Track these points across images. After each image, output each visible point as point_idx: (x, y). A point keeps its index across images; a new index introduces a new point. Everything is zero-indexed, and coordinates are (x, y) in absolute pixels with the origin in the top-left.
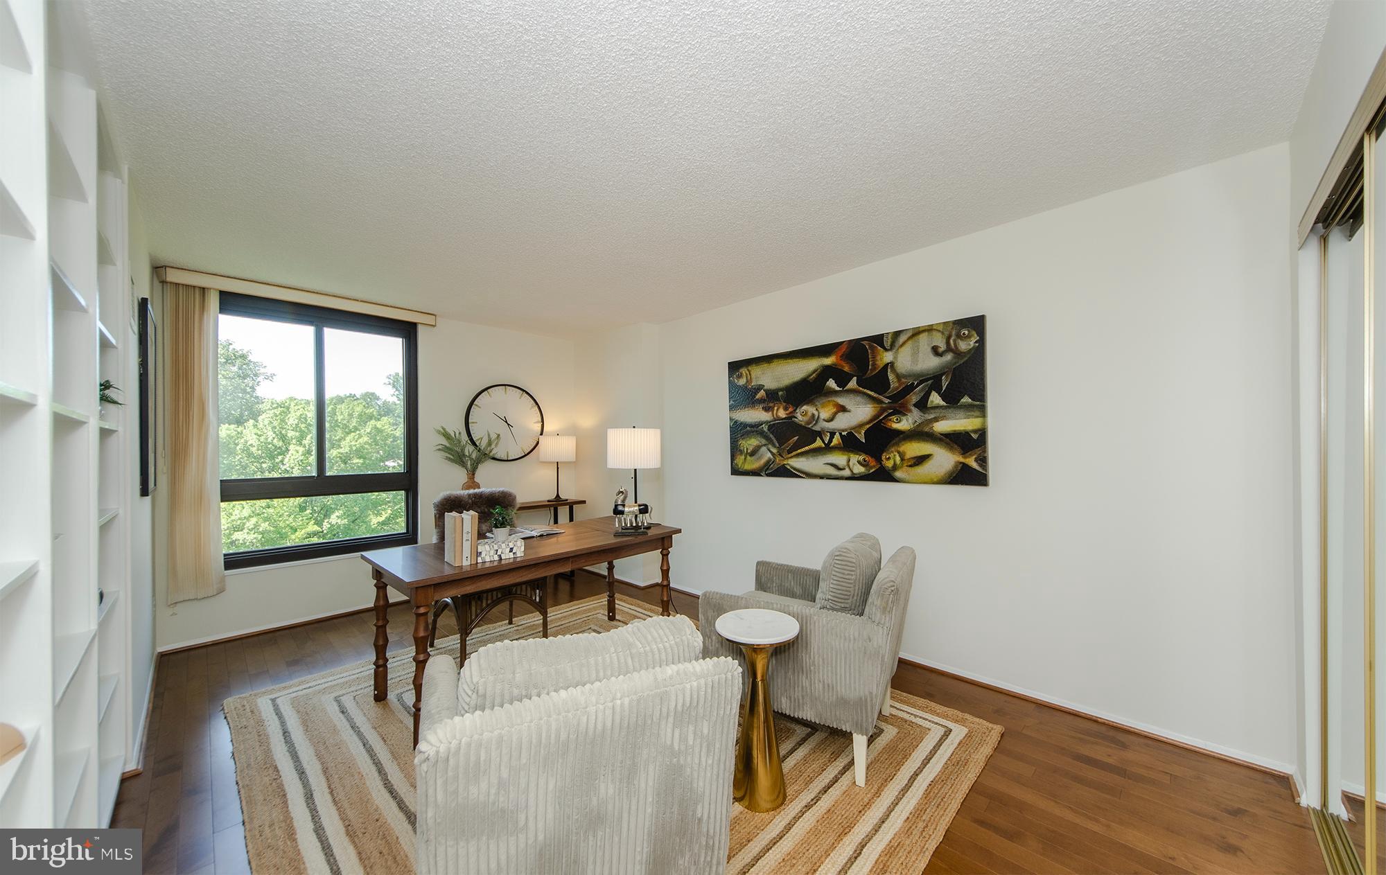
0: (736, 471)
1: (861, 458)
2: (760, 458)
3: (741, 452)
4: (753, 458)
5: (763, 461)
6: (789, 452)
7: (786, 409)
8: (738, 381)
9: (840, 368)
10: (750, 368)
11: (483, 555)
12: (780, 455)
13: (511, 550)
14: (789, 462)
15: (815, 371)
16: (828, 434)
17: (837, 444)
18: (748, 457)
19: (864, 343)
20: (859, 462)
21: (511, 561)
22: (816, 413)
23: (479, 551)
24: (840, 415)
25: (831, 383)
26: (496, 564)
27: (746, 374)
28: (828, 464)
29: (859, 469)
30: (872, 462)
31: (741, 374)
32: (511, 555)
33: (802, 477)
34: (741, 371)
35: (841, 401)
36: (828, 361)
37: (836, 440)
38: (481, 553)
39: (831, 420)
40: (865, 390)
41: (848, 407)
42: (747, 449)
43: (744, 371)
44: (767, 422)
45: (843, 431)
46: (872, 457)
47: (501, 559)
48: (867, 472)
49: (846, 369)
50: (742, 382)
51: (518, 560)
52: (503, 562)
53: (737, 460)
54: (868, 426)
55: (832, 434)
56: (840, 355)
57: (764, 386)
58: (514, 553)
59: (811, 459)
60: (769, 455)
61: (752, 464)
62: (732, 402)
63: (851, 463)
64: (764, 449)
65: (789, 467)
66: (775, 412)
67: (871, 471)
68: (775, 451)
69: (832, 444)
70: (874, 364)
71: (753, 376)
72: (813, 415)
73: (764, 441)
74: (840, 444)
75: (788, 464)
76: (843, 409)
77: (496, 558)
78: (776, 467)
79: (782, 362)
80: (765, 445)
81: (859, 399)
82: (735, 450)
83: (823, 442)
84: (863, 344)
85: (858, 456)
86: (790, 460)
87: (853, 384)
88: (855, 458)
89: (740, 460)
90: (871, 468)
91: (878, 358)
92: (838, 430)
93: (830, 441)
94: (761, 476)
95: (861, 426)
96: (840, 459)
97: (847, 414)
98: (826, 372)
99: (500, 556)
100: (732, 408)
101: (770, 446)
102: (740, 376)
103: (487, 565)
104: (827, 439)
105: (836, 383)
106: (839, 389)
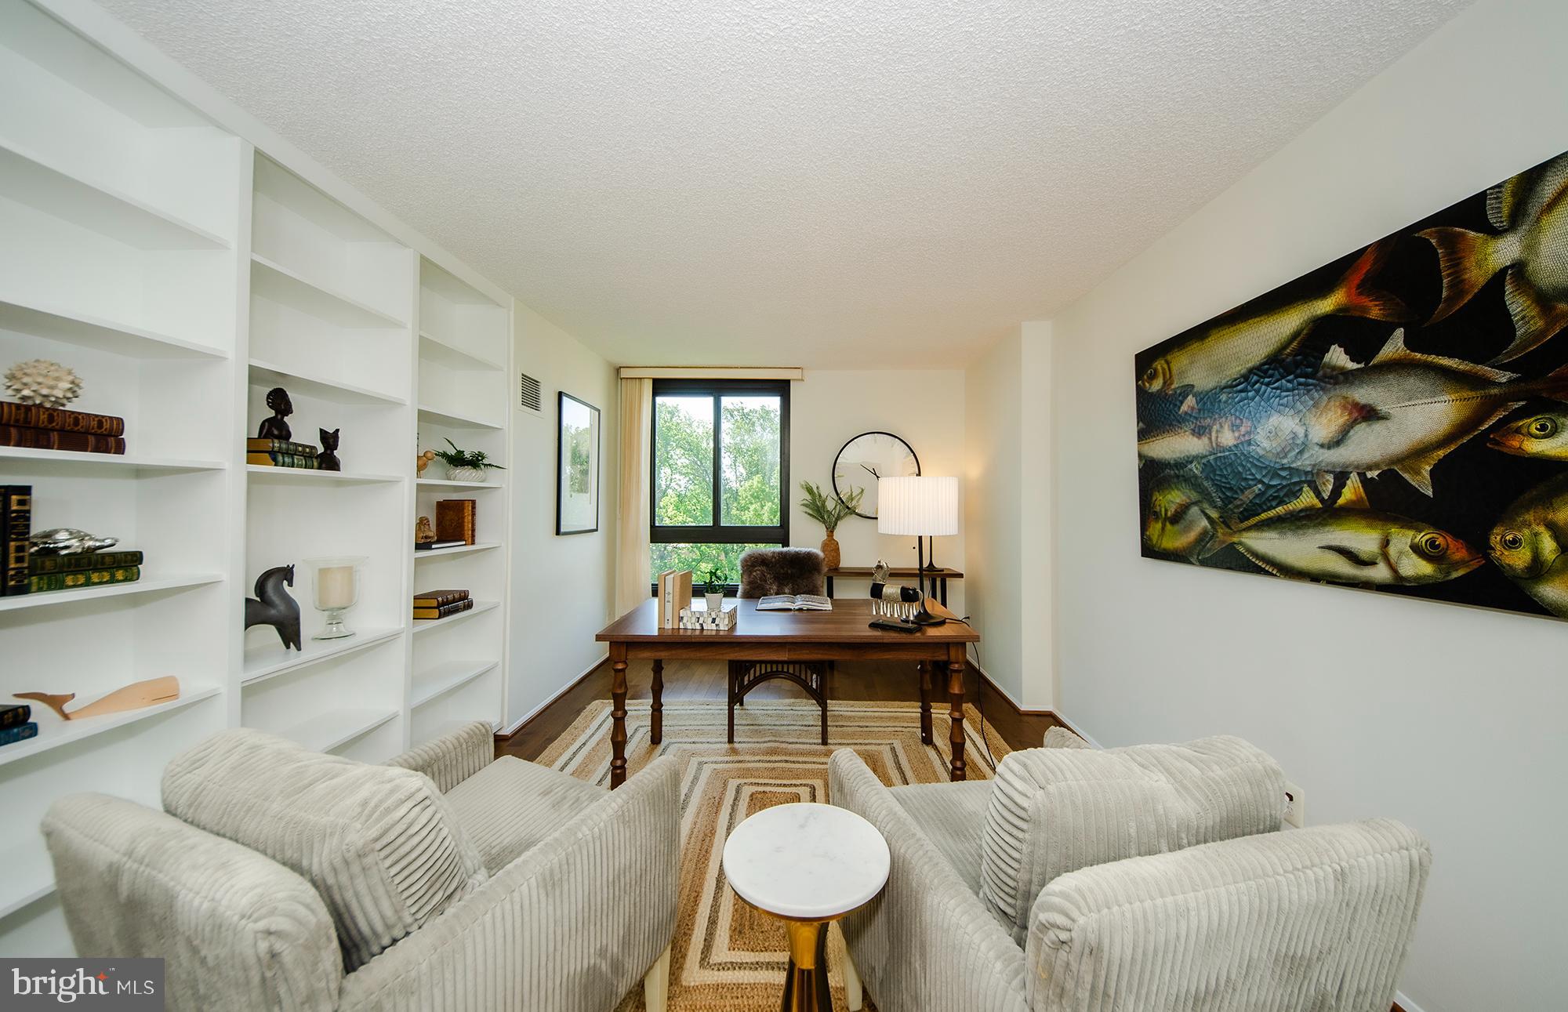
0: (1149, 550)
1: (1422, 538)
2: (1187, 529)
3: (1157, 515)
4: (1177, 527)
5: (1192, 535)
6: (1244, 517)
7: (1234, 427)
8: (1150, 385)
9: (1357, 314)
10: (1169, 357)
11: (685, 620)
12: (1224, 522)
13: (714, 621)
14: (1243, 540)
15: (1295, 336)
16: (1330, 478)
17: (1352, 502)
18: (1168, 526)
19: (1421, 234)
20: (1416, 549)
21: (714, 633)
22: (1301, 432)
23: (681, 615)
24: (1361, 431)
25: (1337, 356)
26: (697, 633)
27: (1163, 369)
28: (1330, 548)
29: (1415, 567)
30: (1458, 552)
31: (1156, 370)
32: (714, 627)
33: (1271, 574)
34: (1154, 366)
35: (1364, 394)
36: (1325, 306)
37: (1351, 491)
38: (682, 618)
39: (1337, 442)
40: (1432, 358)
41: (1383, 408)
42: (1166, 511)
43: (1159, 365)
44: (1196, 458)
45: (1370, 468)
46: (1456, 536)
47: (702, 629)
48: (1440, 577)
49: (1375, 312)
50: (1156, 386)
51: (721, 633)
52: (705, 633)
53: (1151, 529)
54: (1441, 453)
55: (1341, 478)
56: (1357, 282)
57: (1193, 386)
58: (717, 625)
59: (1289, 535)
60: (1205, 523)
61: (1175, 540)
62: (1141, 424)
63: (1392, 551)
64: (1195, 510)
65: (1242, 550)
66: (1214, 435)
67: (1455, 575)
68: (1214, 514)
69: (1341, 501)
70: (1458, 285)
71: (1175, 371)
72: (1295, 436)
73: (1194, 496)
74: (1359, 500)
75: (1240, 543)
76: (1368, 414)
77: (698, 627)
78: (1217, 547)
79: (1226, 332)
80: (1195, 503)
81: (1412, 382)
82: (1148, 512)
83: (1318, 494)
84: (1420, 238)
85: (1411, 533)
86: (1245, 534)
87: (1395, 346)
88: (1402, 540)
89: (1155, 528)
90: (1456, 565)
91: (1470, 262)
92: (1357, 467)
93: (1337, 492)
94: (1191, 563)
95: (1419, 452)
96: (1363, 539)
97: (1378, 427)
98: (1319, 334)
99: (702, 625)
100: (1143, 435)
101: (1206, 505)
102: (1153, 377)
103: (689, 633)
104: (1327, 490)
105: (1346, 353)
106: (1359, 366)
